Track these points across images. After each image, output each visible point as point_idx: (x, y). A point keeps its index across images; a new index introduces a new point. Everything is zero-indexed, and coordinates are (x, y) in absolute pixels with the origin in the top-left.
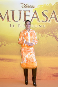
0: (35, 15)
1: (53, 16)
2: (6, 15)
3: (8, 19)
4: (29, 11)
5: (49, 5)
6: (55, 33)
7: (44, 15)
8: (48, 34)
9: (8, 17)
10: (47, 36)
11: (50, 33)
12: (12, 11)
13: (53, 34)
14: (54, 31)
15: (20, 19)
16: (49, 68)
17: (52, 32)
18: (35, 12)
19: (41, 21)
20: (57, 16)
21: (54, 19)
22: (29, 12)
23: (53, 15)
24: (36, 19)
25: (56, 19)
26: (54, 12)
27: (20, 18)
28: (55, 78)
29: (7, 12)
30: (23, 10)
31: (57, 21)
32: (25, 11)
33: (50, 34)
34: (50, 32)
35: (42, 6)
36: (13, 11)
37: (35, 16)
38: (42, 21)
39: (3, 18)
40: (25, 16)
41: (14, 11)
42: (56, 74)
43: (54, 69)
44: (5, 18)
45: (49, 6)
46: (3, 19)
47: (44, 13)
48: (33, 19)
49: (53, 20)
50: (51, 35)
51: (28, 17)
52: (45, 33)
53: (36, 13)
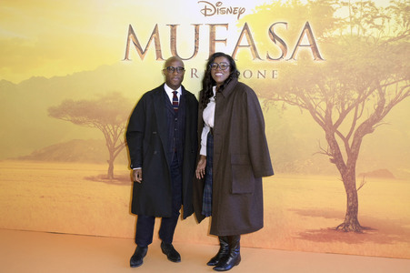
0: (245, 36)
1: (306, 40)
2: (153, 39)
3: (157, 54)
4: (227, 25)
5: (290, 3)
6: (312, 96)
7: (275, 38)
8: (289, 101)
9: (157, 45)
10: (284, 108)
11: (293, 96)
12: (169, 28)
13: (304, 98)
14: (308, 91)
15: (196, 52)
16: (290, 210)
17: (300, 94)
18: (246, 27)
19: (263, 56)
20: (320, 41)
21: (310, 49)
22: (225, 28)
23: (305, 35)
24: (249, 49)
25: (315, 49)
26: (307, 26)
27: (196, 48)
28: (309, 243)
29: (155, 31)
30: (205, 23)
31: (319, 57)
32: (212, 26)
33: (295, 101)
34: (295, 93)
35: (268, 9)
36: (173, 27)
37: (244, 41)
38: (268, 57)
39: (141, 50)
40: (213, 40)
41: (178, 28)
42: (313, 231)
43: (304, 213)
44: (149, 48)
45: (292, 7)
46: (143, 53)
47: (275, 30)
48: (239, 50)
49: (304, 55)
50: (297, 104)
51: (223, 43)
52: (276, 96)
53: (249, 33)
